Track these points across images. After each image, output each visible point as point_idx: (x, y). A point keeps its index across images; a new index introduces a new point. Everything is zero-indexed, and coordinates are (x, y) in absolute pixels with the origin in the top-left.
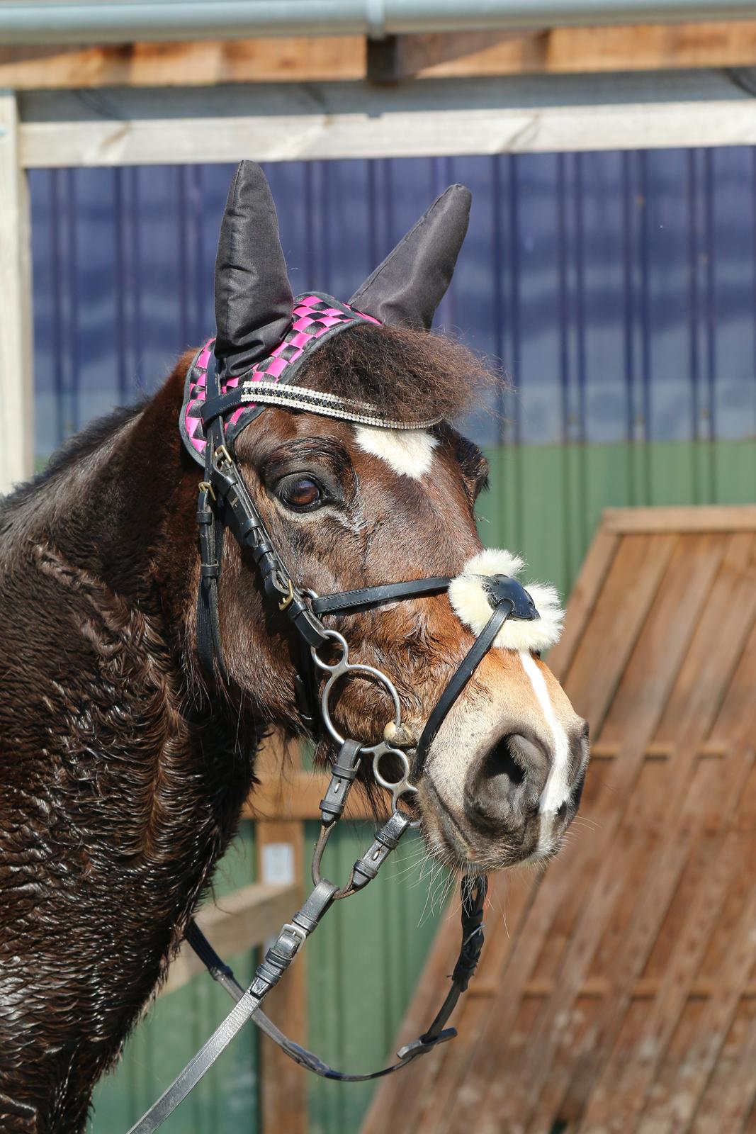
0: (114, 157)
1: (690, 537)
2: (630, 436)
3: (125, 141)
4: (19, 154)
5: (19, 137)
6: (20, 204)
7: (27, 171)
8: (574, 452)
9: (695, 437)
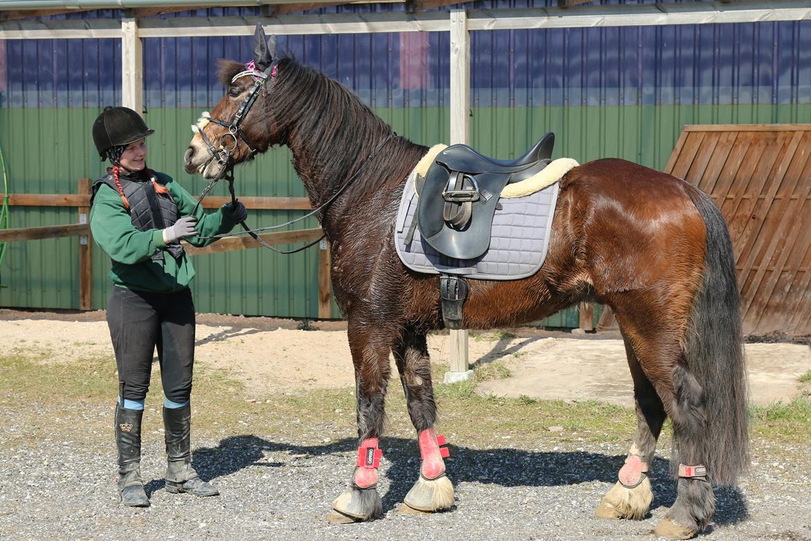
0: (491, 27)
1: (710, 133)
2: (694, 103)
3: (495, 23)
4: (466, 26)
5: (467, 22)
6: (466, 40)
7: (469, 31)
8: (677, 107)
9: (713, 103)
